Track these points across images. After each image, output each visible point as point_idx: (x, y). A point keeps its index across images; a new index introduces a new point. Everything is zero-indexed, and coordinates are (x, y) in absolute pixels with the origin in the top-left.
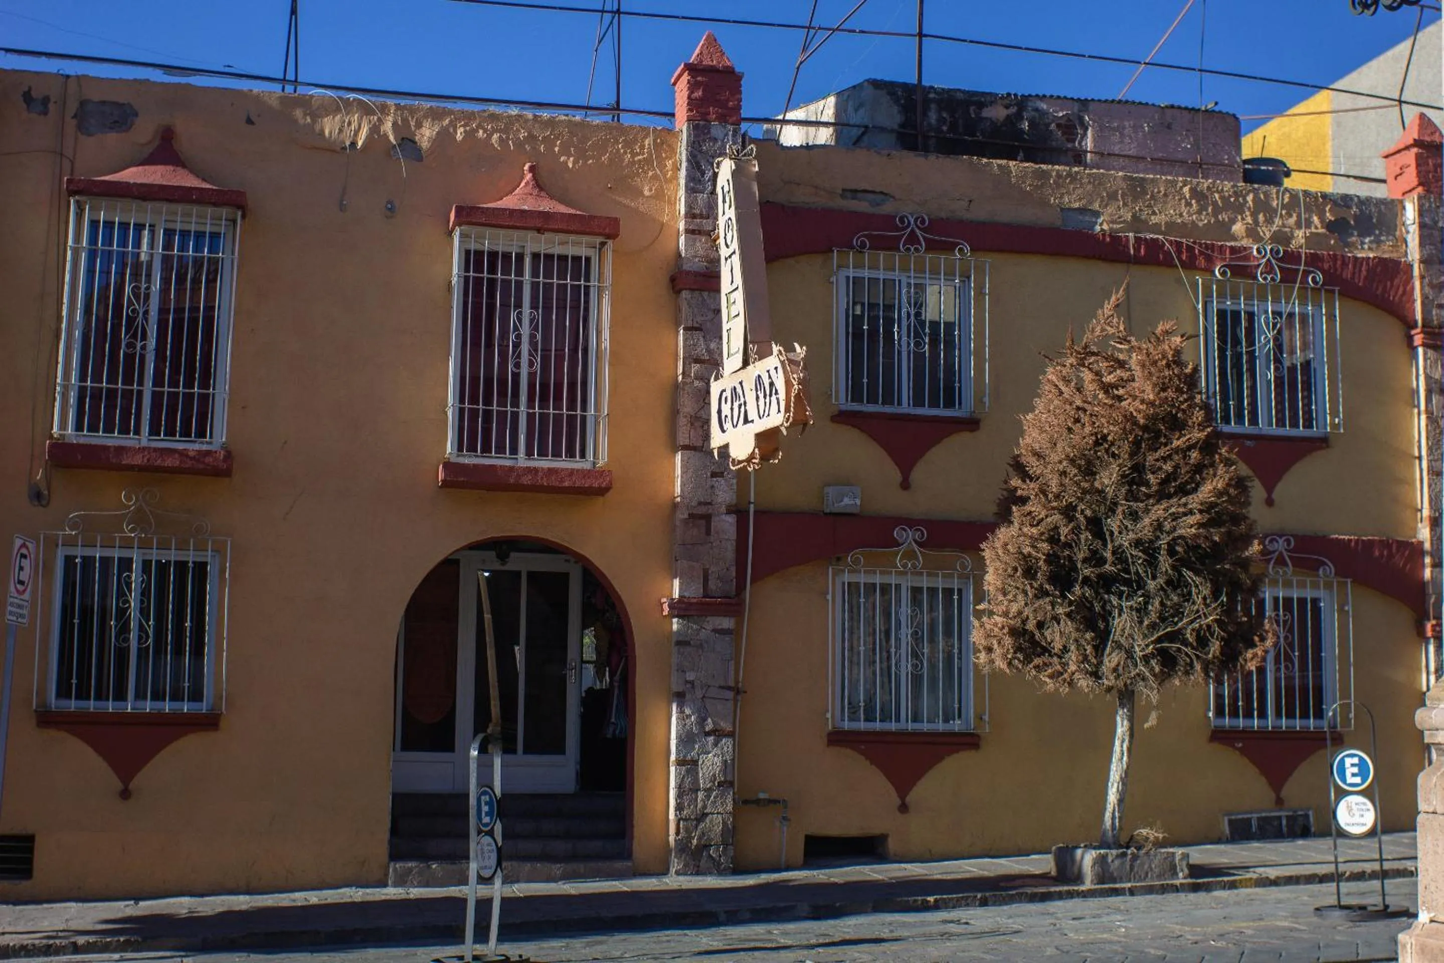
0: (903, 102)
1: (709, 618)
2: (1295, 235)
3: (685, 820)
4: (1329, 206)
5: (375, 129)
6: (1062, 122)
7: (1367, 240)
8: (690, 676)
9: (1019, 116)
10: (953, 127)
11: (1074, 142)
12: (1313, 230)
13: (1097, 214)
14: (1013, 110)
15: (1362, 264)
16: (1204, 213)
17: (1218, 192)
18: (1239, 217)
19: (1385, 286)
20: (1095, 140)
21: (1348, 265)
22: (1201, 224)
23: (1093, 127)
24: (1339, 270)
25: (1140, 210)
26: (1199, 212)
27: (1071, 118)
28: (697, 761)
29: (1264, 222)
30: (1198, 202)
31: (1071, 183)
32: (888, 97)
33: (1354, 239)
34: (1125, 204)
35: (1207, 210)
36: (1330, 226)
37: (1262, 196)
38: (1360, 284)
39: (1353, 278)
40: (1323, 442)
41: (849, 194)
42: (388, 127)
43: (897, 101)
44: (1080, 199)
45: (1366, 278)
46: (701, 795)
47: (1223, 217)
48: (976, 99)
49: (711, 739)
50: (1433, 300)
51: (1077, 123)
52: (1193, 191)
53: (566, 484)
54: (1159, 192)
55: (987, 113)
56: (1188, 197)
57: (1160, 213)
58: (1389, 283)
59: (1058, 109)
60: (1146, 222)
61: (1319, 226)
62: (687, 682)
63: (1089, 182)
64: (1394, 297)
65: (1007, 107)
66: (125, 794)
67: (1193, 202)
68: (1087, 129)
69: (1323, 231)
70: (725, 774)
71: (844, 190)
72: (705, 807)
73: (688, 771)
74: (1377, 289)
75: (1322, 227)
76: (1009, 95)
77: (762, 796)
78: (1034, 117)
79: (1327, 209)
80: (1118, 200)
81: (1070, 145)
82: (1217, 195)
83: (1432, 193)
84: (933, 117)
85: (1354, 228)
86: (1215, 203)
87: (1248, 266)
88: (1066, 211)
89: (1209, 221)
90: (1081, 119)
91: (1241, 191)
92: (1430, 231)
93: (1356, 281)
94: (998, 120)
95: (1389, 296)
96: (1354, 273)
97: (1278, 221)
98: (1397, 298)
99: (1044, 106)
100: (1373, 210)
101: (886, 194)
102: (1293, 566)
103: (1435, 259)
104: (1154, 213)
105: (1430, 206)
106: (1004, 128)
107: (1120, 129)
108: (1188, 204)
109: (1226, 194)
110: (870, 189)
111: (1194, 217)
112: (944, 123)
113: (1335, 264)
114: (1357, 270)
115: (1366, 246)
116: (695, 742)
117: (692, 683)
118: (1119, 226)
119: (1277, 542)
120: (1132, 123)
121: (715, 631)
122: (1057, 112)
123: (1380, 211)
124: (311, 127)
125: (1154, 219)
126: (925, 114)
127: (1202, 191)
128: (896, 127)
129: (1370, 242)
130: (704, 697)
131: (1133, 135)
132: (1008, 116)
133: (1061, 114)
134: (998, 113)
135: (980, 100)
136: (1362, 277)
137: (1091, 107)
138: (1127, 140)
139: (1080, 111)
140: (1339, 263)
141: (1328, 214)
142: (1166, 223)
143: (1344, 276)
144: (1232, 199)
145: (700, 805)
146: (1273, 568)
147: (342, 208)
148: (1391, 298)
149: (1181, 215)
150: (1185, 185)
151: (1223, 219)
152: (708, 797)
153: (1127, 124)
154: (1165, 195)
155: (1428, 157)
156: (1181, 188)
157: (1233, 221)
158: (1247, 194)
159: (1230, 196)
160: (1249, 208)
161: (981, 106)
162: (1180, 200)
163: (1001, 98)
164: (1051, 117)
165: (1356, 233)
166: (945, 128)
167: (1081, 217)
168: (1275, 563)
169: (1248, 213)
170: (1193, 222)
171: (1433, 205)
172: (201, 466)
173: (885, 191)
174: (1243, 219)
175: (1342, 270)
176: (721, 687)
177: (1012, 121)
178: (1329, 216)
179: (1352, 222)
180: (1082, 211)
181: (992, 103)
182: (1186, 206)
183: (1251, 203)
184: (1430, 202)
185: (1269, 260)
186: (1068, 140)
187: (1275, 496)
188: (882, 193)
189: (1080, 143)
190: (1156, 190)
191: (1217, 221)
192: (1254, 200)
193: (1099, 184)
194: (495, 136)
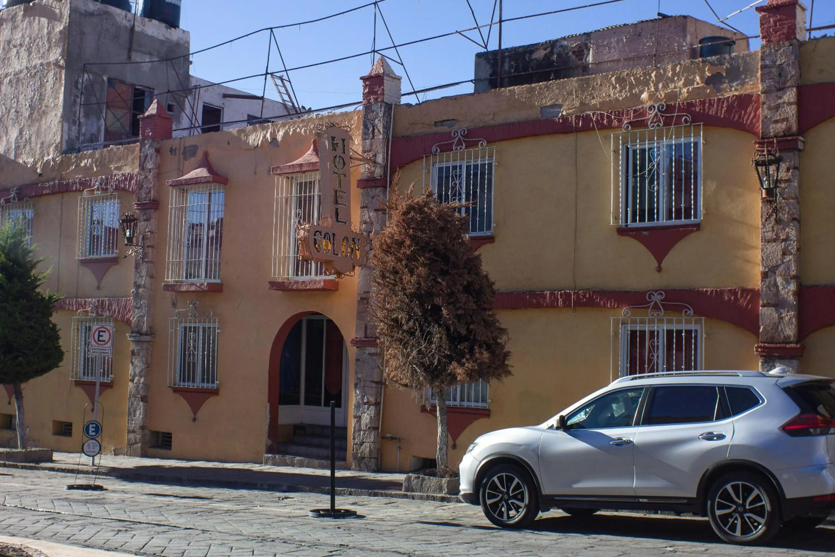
0: (492, 62)
1: (367, 348)
2: (682, 92)
3: (356, 444)
4: (707, 68)
5: (265, 137)
6: (576, 49)
7: (734, 84)
8: (360, 376)
9: (552, 53)
10: (517, 69)
11: (582, 60)
12: (696, 86)
13: (560, 106)
14: (549, 50)
15: (723, 102)
16: (624, 91)
17: (633, 75)
18: (646, 89)
19: (741, 114)
20: (593, 56)
21: (713, 106)
22: (621, 99)
23: (593, 48)
24: (707, 110)
25: (586, 98)
26: (621, 91)
27: (581, 46)
28: (361, 417)
29: (662, 88)
30: (620, 85)
31: (547, 91)
32: (485, 61)
33: (725, 85)
34: (577, 97)
35: (625, 89)
36: (708, 81)
37: (662, 71)
38: (722, 116)
39: (716, 113)
40: (698, 226)
41: (439, 124)
42: (268, 135)
43: (489, 63)
44: (552, 99)
45: (726, 112)
46: (362, 433)
47: (636, 91)
48: (529, 49)
49: (366, 406)
50: (771, 118)
51: (584, 48)
52: (618, 80)
53: (308, 288)
54: (597, 84)
55: (536, 56)
56: (614, 83)
57: (597, 97)
58: (743, 112)
59: (573, 42)
60: (588, 105)
61: (700, 82)
62: (358, 378)
63: (557, 88)
64: (746, 121)
65: (545, 49)
66: (194, 420)
67: (617, 85)
68: (589, 50)
69: (702, 85)
70: (371, 424)
71: (435, 122)
72: (363, 439)
73: (357, 421)
74: (734, 117)
75: (702, 83)
76: (546, 42)
77: (388, 435)
78: (560, 51)
79: (706, 69)
80: (573, 95)
81: (580, 62)
82: (632, 78)
83: (772, 42)
84: (506, 66)
85: (725, 78)
86: (631, 84)
87: (644, 120)
88: (543, 108)
89: (626, 96)
90: (586, 45)
91: (648, 72)
92: (770, 70)
93: (719, 115)
94: (540, 58)
95: (743, 120)
96: (717, 110)
97: (672, 86)
98: (749, 122)
99: (565, 43)
100: (740, 62)
101: (455, 120)
102: (664, 309)
103: (773, 88)
104: (593, 98)
105: (770, 52)
106: (543, 62)
107: (609, 45)
108: (614, 88)
109: (638, 76)
110: (447, 119)
111: (617, 95)
112: (512, 68)
113: (704, 107)
114: (720, 108)
115: (733, 89)
116: (360, 408)
117: (360, 379)
118: (571, 111)
119: (654, 295)
120: (616, 39)
121: (370, 354)
122: (572, 44)
123: (745, 62)
124: (245, 141)
125: (593, 102)
126: (502, 65)
127: (623, 77)
128: (488, 77)
129: (737, 85)
130: (364, 386)
131: (616, 47)
132: (546, 55)
133: (575, 45)
134: (540, 54)
135: (530, 49)
136: (723, 112)
137: (592, 36)
138: (613, 50)
139: (586, 40)
140: (707, 105)
141: (707, 73)
142: (600, 103)
143: (710, 113)
144: (642, 78)
145: (361, 437)
146: (651, 311)
147: (255, 173)
148: (745, 122)
149: (609, 96)
150: (613, 76)
151: (636, 92)
152: (364, 434)
153: (612, 40)
154: (601, 85)
155: (769, 17)
156: (611, 78)
157: (642, 92)
158: (652, 72)
159: (641, 76)
160: (653, 82)
161: (531, 52)
162: (609, 86)
163: (542, 45)
164: (569, 49)
165: (727, 81)
166: (513, 71)
167: (552, 110)
168: (652, 309)
169: (652, 85)
170: (617, 98)
171: (773, 51)
172: (200, 290)
173: (454, 118)
174: (648, 89)
175: (709, 108)
176: (371, 381)
177: (547, 57)
178: (708, 74)
179: (724, 74)
180: (553, 106)
181: (537, 49)
182: (613, 89)
183: (654, 78)
184: (771, 49)
185: (656, 113)
186: (579, 60)
187: (663, 265)
188: (453, 120)
189: (586, 59)
190: (595, 84)
191: (632, 94)
192: (655, 76)
193: (562, 88)
194: (303, 130)
